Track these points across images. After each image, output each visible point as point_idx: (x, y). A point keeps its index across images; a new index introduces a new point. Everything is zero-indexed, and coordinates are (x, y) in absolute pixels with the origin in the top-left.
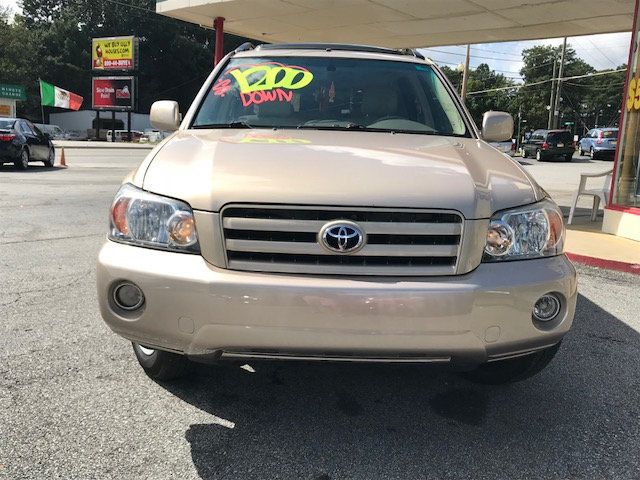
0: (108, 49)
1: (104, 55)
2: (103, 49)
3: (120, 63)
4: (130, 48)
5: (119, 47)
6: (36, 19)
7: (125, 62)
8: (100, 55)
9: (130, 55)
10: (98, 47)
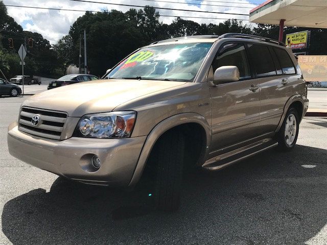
0: (293, 39)
1: (291, 42)
2: (291, 39)
3: (299, 45)
4: (305, 37)
5: (300, 37)
6: (264, 29)
7: (302, 45)
8: (289, 42)
9: (305, 41)
10: (288, 39)
